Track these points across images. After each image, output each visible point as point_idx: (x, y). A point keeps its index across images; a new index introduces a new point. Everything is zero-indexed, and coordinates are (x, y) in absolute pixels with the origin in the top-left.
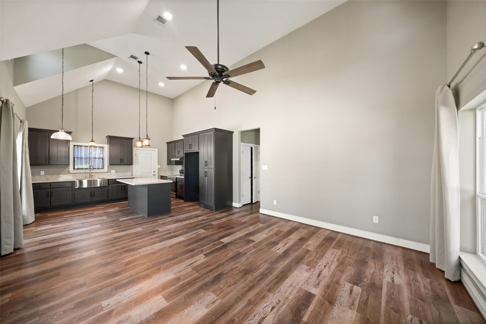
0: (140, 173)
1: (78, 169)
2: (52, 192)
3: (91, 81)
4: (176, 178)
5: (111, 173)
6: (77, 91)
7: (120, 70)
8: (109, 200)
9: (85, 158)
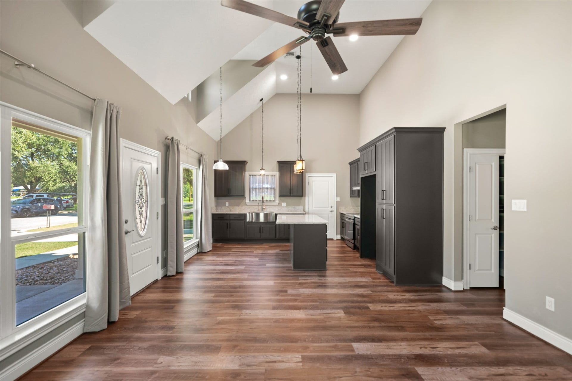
0: (314, 208)
1: (253, 201)
2: (230, 224)
3: (261, 100)
4: (355, 217)
5: (282, 206)
6: (252, 115)
7: (284, 77)
8: (276, 239)
9: (258, 189)
